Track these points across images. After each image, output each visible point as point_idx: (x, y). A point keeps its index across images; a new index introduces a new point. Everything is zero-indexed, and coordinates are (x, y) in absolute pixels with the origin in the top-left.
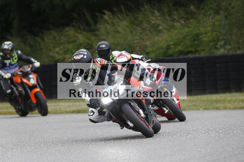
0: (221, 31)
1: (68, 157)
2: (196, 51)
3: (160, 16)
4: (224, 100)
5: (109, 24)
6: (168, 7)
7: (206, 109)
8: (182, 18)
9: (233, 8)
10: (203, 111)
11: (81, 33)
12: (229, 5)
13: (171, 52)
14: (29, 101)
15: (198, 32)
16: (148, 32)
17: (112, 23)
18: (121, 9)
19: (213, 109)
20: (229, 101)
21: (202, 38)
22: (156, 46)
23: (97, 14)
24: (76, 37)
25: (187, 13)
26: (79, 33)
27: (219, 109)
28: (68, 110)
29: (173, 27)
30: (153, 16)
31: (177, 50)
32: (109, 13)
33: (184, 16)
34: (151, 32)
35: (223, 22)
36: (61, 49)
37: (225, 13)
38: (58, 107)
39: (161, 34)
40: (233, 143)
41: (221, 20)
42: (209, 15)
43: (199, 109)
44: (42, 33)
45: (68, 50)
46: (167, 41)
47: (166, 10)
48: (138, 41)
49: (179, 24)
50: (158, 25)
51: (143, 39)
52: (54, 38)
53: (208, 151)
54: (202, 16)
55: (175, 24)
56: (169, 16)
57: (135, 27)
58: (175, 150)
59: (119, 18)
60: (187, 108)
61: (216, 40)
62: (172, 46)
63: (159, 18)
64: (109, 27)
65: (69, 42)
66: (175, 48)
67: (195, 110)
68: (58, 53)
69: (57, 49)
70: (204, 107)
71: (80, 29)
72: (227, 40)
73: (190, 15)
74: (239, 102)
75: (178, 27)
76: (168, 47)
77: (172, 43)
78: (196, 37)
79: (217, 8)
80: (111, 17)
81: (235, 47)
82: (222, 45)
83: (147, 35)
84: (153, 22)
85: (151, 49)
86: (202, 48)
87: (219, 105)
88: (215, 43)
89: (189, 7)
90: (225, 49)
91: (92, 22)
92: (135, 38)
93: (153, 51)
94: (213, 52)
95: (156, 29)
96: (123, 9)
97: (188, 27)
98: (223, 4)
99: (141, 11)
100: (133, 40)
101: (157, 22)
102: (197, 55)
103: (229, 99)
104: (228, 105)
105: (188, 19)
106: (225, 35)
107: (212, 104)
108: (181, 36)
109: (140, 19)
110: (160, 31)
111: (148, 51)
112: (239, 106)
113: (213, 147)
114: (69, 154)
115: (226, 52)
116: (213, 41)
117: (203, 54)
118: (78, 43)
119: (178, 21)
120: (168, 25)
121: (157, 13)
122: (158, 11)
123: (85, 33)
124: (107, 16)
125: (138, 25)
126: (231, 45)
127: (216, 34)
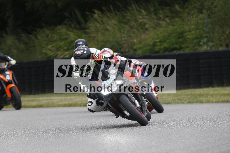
0: (204, 29)
1: (60, 148)
2: (181, 48)
3: (147, 15)
4: (207, 94)
5: (98, 22)
6: (154, 6)
7: (190, 103)
8: (168, 16)
9: (215, 7)
10: (187, 104)
11: (72, 31)
12: (211, 5)
13: (157, 49)
14: (4, 96)
15: (182, 29)
16: (135, 30)
17: (102, 21)
18: (110, 8)
19: (196, 103)
20: (212, 95)
21: (186, 36)
22: (143, 43)
23: (87, 13)
24: (68, 34)
25: (172, 12)
26: (70, 31)
27: (202, 103)
28: (60, 103)
29: (158, 25)
30: (140, 15)
31: (162, 47)
32: (99, 12)
33: (169, 15)
34: (138, 30)
35: (206, 21)
36: (53, 46)
37: (208, 12)
38: (51, 101)
39: (147, 32)
40: (216, 135)
41: (204, 19)
42: (193, 14)
43: (183, 103)
44: (36, 31)
45: (60, 47)
46: (153, 39)
47: (152, 9)
48: (125, 38)
49: (165, 23)
50: (145, 24)
51: (130, 37)
52: (47, 36)
53: (192, 142)
54: (186, 14)
55: (161, 22)
56: (155, 15)
57: (123, 25)
58: (161, 141)
59: (108, 16)
60: (173, 102)
61: (199, 38)
62: (158, 44)
63: (145, 17)
64: (98, 25)
65: (61, 40)
66: (161, 45)
67: (180, 103)
68: (50, 50)
69: (50, 47)
70: (188, 101)
71: (72, 27)
72: (210, 37)
73: (175, 14)
74: (221, 95)
75: (164, 25)
76: (154, 45)
77: (158, 40)
78: (181, 35)
79: (200, 7)
80: (100, 16)
81: (217, 44)
82: (205, 42)
83: (134, 33)
84: (140, 21)
85: (138, 46)
86: (186, 45)
87: (202, 99)
88: (198, 40)
89: (174, 6)
90: (208, 46)
91: (82, 21)
92: (123, 35)
93: (139, 48)
94: (197, 49)
95: (142, 27)
96: (112, 8)
97: (173, 25)
98: (206, 3)
99: (128, 10)
100: (121, 37)
101: (144, 20)
102: (182, 52)
103: (212, 93)
104: (211, 99)
105: (173, 18)
106: (208, 32)
107: (196, 98)
108: (167, 34)
109: (128, 18)
110: (147, 29)
111: (135, 47)
112: (221, 100)
113: (197, 138)
114: (61, 145)
115: (209, 48)
116: (197, 38)
117: (187, 51)
118: (69, 40)
119: (164, 20)
120: (154, 24)
121: (144, 13)
122: (145, 10)
123: (76, 31)
124: (97, 14)
125: (126, 23)
126: (213, 42)
127: (200, 32)
